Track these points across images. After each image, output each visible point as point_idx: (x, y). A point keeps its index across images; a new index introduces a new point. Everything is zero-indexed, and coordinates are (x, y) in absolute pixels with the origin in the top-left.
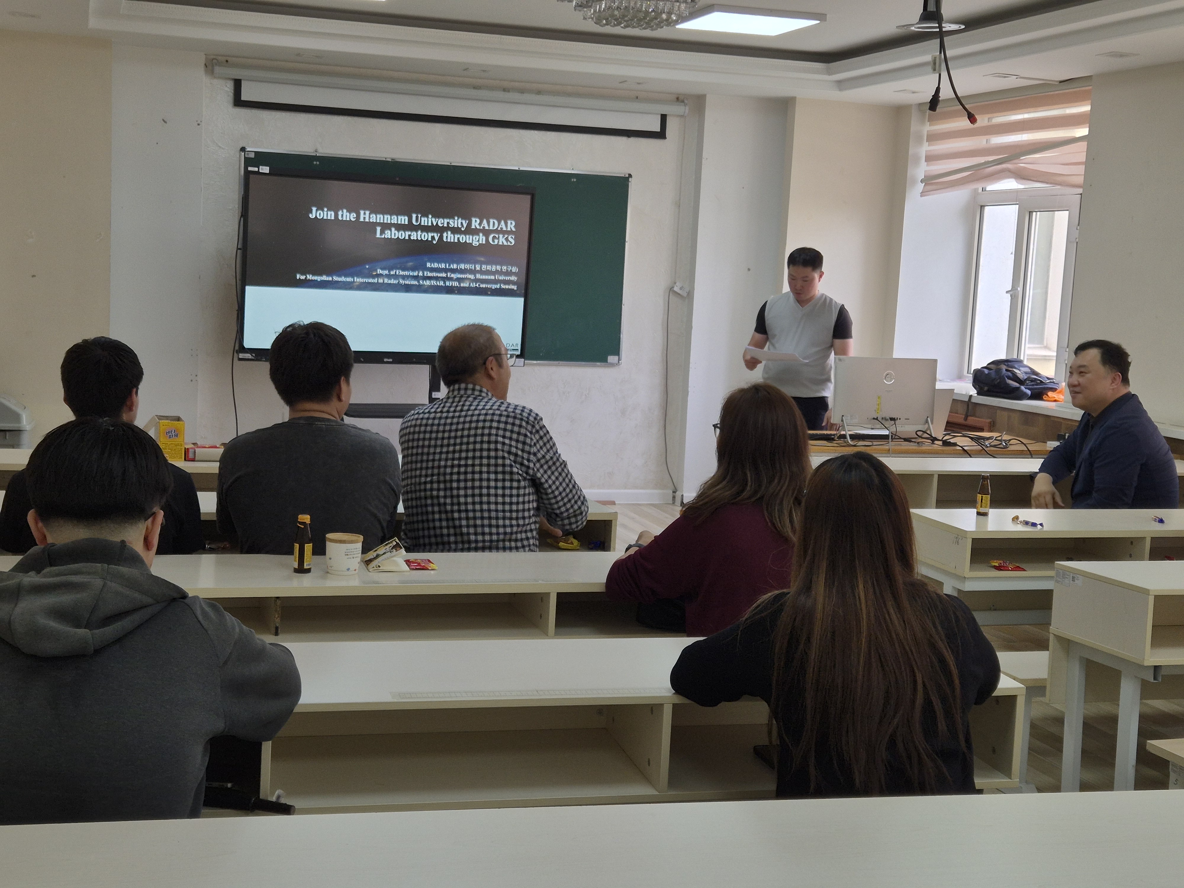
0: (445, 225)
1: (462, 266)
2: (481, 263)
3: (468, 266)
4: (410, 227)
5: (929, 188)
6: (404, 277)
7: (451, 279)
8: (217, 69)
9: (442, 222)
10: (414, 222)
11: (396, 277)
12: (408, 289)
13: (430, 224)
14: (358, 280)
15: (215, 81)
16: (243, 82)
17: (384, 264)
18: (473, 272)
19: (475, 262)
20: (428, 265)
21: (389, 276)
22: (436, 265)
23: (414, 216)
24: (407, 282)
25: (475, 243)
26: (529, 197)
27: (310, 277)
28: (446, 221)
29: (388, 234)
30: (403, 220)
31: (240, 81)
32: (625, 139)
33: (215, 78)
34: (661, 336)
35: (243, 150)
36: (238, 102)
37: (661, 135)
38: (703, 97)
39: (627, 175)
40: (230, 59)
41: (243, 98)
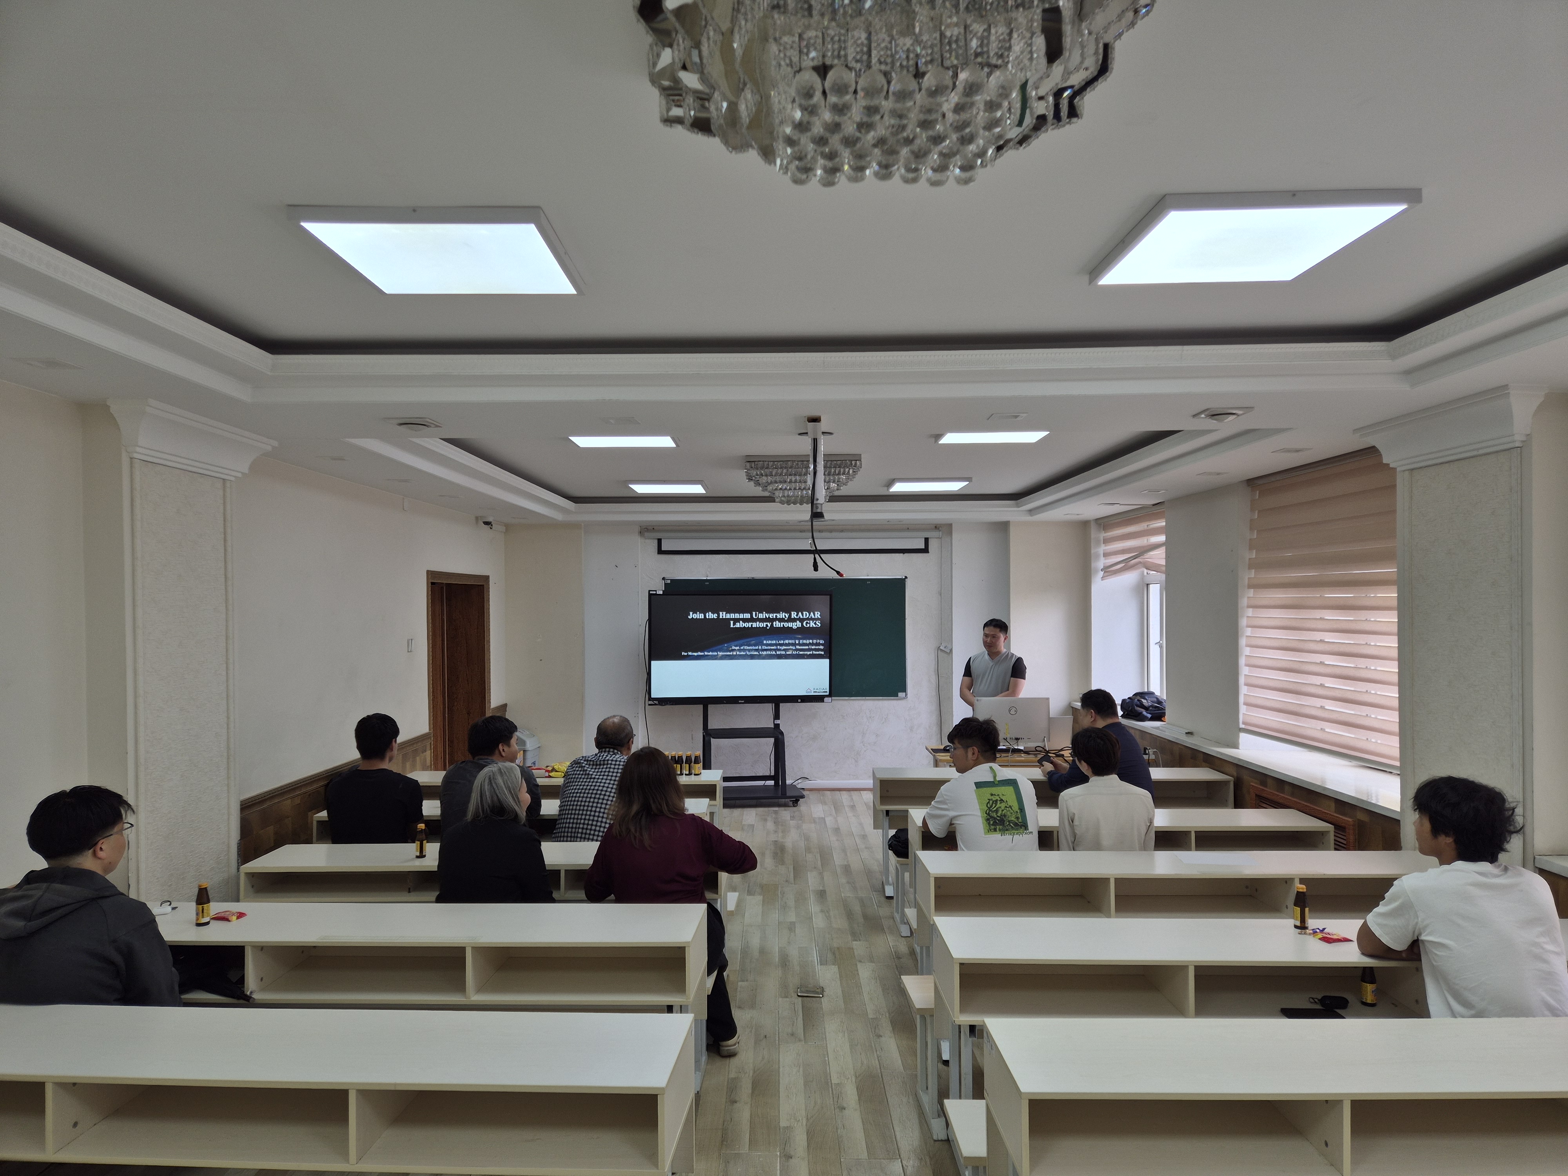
0: (774, 617)
1: (787, 642)
2: (799, 639)
3: (791, 641)
4: (752, 620)
5: (1106, 574)
6: (749, 650)
7: (780, 650)
8: (646, 534)
9: (771, 616)
10: (754, 617)
11: (744, 650)
12: (752, 657)
13: (764, 617)
14: (720, 654)
15: (647, 541)
16: (663, 540)
17: (736, 643)
18: (794, 645)
19: (795, 639)
20: (765, 642)
21: (740, 650)
22: (770, 642)
23: (754, 613)
24: (751, 653)
25: (795, 627)
26: (829, 597)
27: (690, 653)
28: (775, 615)
29: (738, 625)
30: (748, 616)
31: (661, 539)
32: (901, 554)
33: (646, 539)
34: (934, 679)
35: (664, 579)
36: (660, 552)
37: (925, 550)
38: (951, 525)
39: (904, 577)
40: (655, 528)
41: (663, 549)
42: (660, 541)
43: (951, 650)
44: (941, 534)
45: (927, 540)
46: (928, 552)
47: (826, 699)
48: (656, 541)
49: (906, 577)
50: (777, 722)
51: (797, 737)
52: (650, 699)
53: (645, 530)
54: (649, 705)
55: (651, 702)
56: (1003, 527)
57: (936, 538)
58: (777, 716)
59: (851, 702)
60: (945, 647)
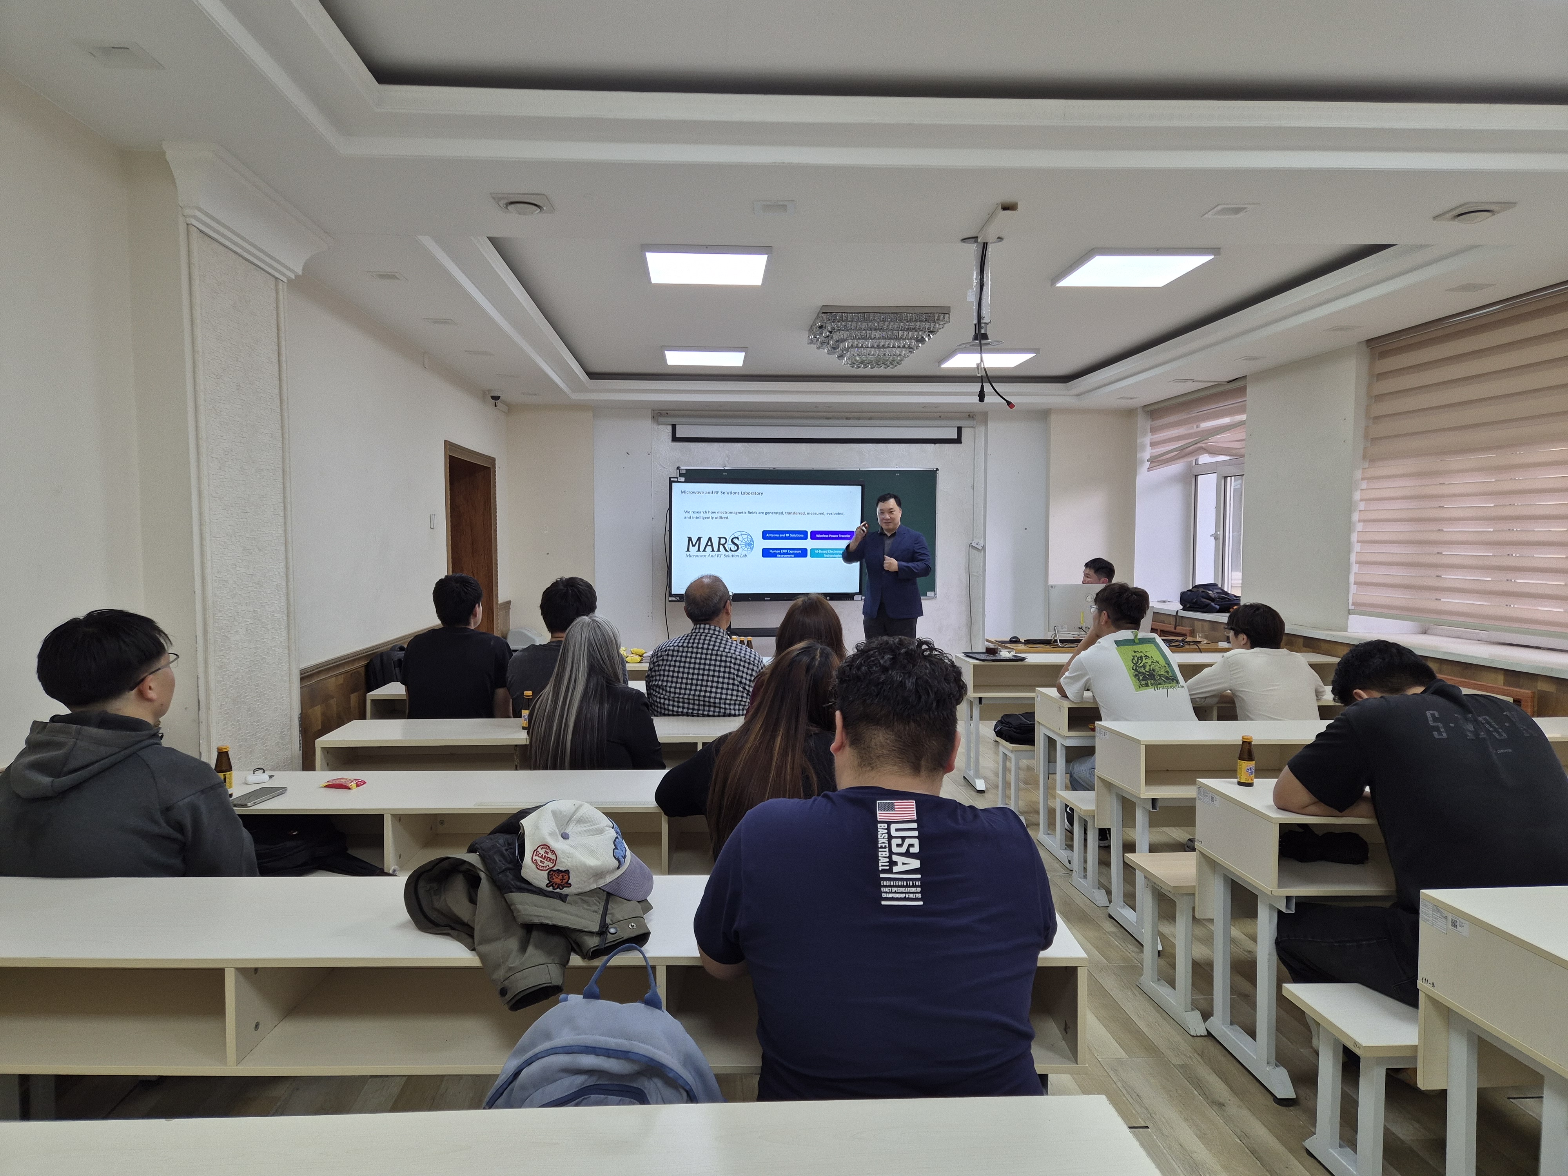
5: (1153, 464)
8: (661, 419)
15: (660, 427)
16: (677, 426)
26: (860, 487)
31: (675, 425)
32: (933, 445)
33: (659, 424)
34: (964, 577)
35: (678, 468)
36: (675, 439)
37: (958, 441)
38: (986, 413)
39: (935, 469)
40: (668, 412)
41: (677, 436)
42: (674, 427)
43: (984, 547)
44: (975, 423)
45: (959, 429)
46: (960, 442)
48: (670, 428)
49: (937, 469)
52: (671, 595)
53: (660, 414)
54: (670, 601)
55: (671, 599)
56: (1043, 415)
57: (970, 427)
60: (977, 544)
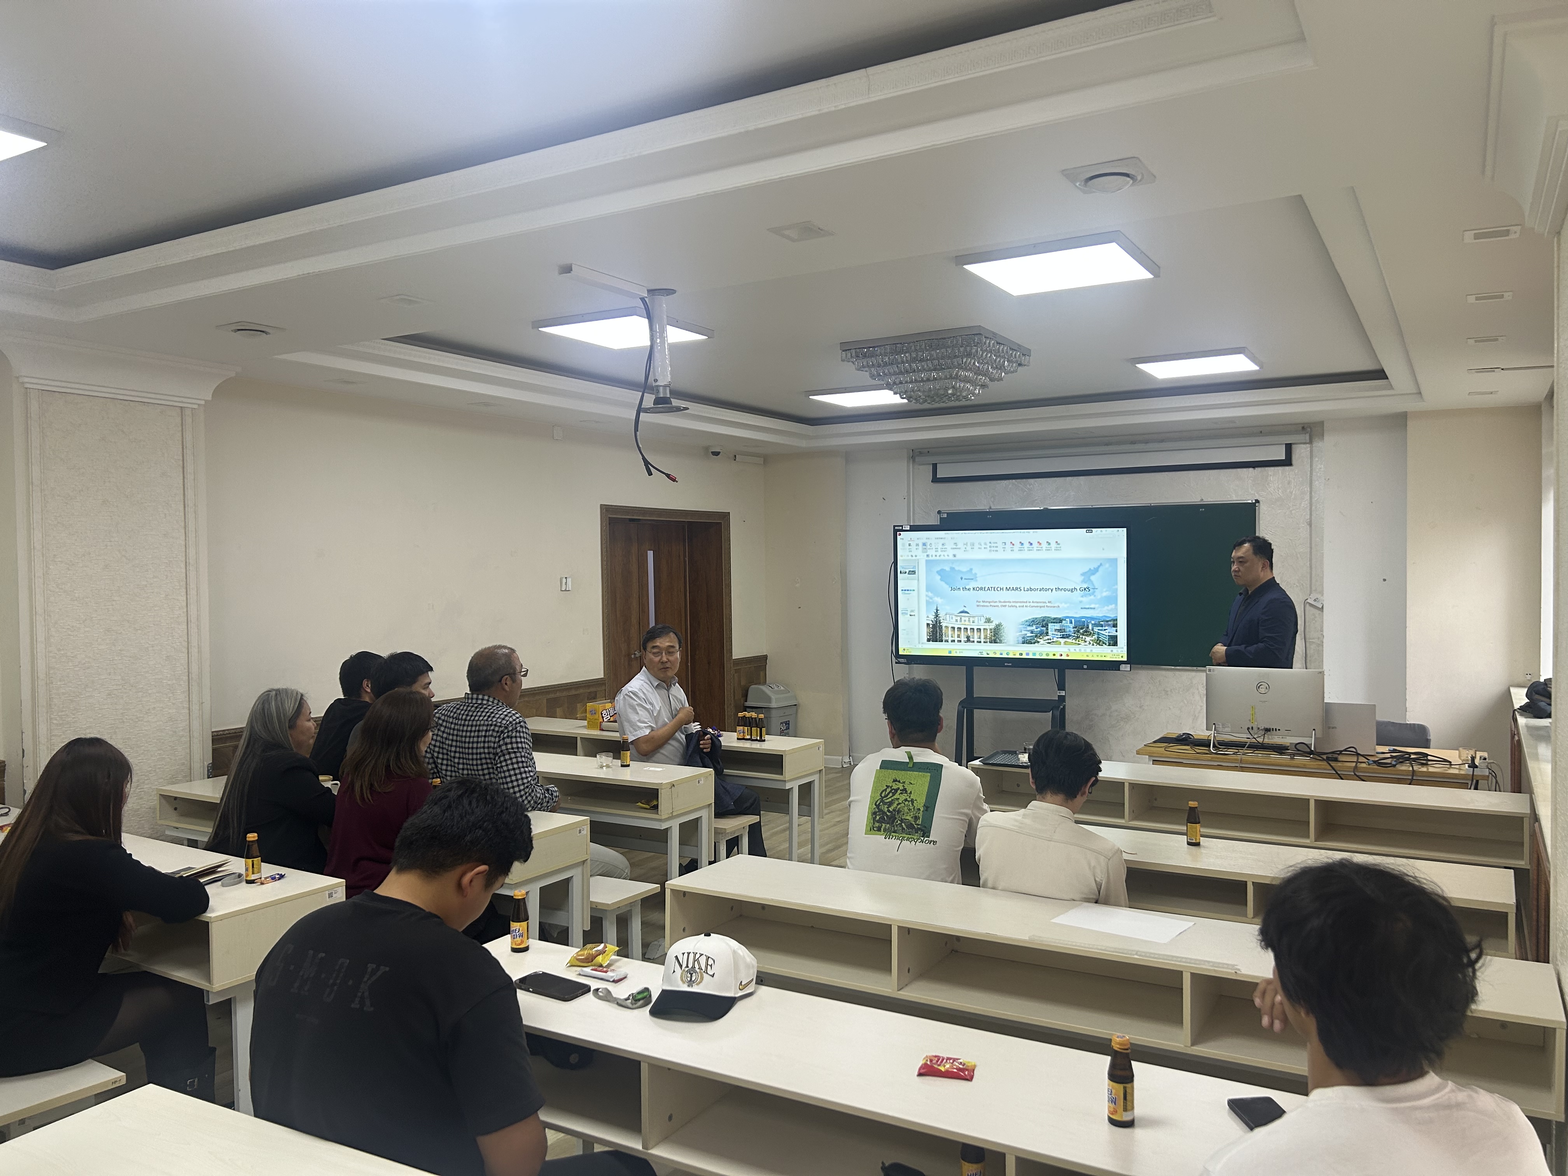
15: (921, 467)
16: (939, 465)
26: (1125, 530)
31: (936, 464)
32: (1250, 470)
33: (919, 464)
35: (939, 512)
36: (935, 480)
37: (1287, 462)
38: (1321, 424)
39: (1254, 501)
40: (929, 450)
41: (938, 476)
42: (935, 466)
43: (1323, 605)
44: (1309, 438)
45: (1289, 447)
46: (1290, 464)
47: (1123, 667)
48: (931, 467)
49: (1258, 501)
50: (1063, 693)
51: (1104, 715)
52: (899, 656)
53: (920, 454)
55: (897, 661)
56: (1398, 421)
57: (1302, 444)
58: (1061, 687)
59: (1177, 673)
60: (1315, 600)
